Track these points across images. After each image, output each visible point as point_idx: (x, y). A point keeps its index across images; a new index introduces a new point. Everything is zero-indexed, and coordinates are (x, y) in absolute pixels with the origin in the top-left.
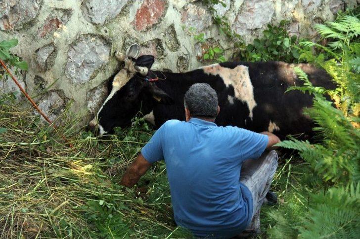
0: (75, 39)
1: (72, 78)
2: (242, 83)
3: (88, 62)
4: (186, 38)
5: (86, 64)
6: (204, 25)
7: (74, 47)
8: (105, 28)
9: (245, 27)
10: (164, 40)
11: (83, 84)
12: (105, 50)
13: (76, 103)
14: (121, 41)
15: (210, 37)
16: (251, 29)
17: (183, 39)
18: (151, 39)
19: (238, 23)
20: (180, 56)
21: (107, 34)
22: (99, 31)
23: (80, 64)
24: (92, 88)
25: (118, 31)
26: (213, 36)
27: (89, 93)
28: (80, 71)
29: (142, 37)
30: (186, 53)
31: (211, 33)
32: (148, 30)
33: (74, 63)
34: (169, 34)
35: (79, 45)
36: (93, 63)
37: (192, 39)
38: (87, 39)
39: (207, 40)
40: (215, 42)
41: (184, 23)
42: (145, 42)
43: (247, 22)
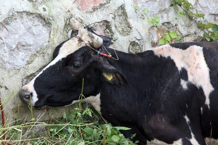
0: (7, 16)
1: (4, 62)
2: (195, 65)
3: (23, 44)
4: (139, 21)
5: (21, 46)
6: (160, 8)
7: (6, 26)
8: (44, 6)
9: (207, 11)
10: (113, 23)
11: (18, 69)
12: (44, 31)
13: (9, 91)
14: (63, 21)
15: (167, 21)
16: (214, 13)
17: (136, 22)
18: (99, 20)
19: (199, 6)
20: (132, 41)
21: (46, 13)
22: (37, 9)
23: (14, 46)
24: (29, 74)
25: (59, 10)
26: (170, 20)
27: (25, 80)
28: (14, 55)
29: (88, 18)
30: (139, 38)
31: (168, 17)
32: (94, 10)
33: (7, 44)
34: (120, 16)
35: (13, 24)
36: (30, 45)
37: (146, 22)
38: (22, 17)
39: (163, 24)
40: (173, 26)
41: (137, 4)
42: (91, 23)
43: (209, 6)
